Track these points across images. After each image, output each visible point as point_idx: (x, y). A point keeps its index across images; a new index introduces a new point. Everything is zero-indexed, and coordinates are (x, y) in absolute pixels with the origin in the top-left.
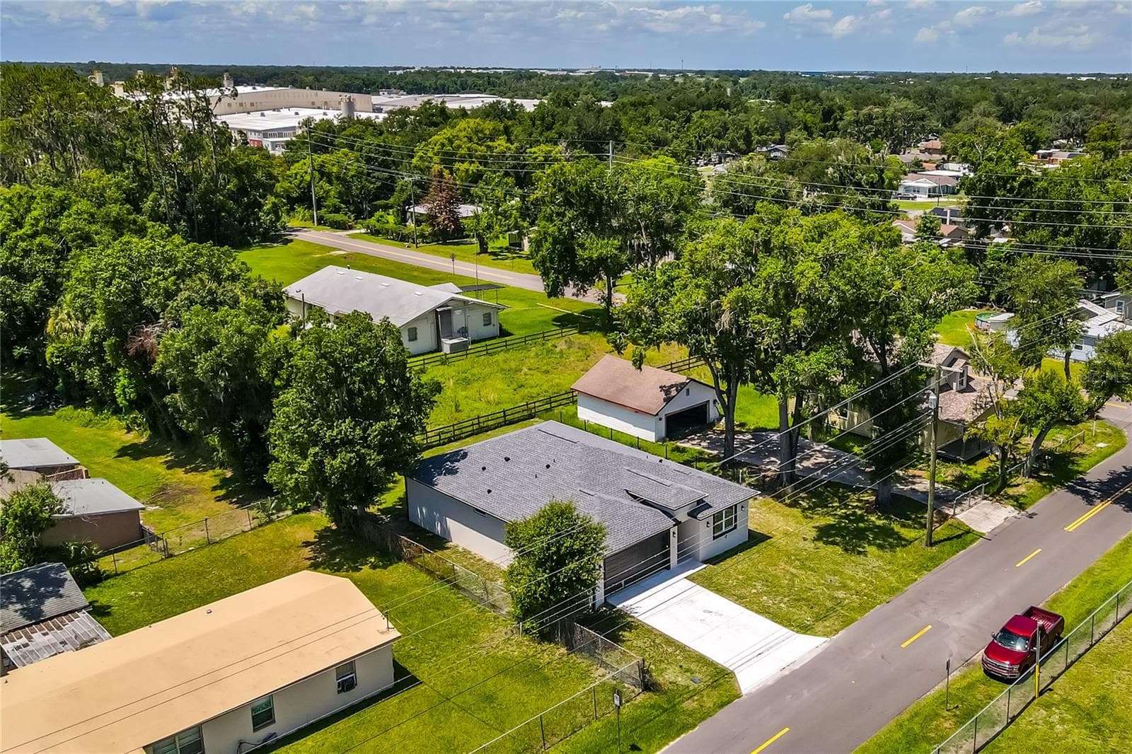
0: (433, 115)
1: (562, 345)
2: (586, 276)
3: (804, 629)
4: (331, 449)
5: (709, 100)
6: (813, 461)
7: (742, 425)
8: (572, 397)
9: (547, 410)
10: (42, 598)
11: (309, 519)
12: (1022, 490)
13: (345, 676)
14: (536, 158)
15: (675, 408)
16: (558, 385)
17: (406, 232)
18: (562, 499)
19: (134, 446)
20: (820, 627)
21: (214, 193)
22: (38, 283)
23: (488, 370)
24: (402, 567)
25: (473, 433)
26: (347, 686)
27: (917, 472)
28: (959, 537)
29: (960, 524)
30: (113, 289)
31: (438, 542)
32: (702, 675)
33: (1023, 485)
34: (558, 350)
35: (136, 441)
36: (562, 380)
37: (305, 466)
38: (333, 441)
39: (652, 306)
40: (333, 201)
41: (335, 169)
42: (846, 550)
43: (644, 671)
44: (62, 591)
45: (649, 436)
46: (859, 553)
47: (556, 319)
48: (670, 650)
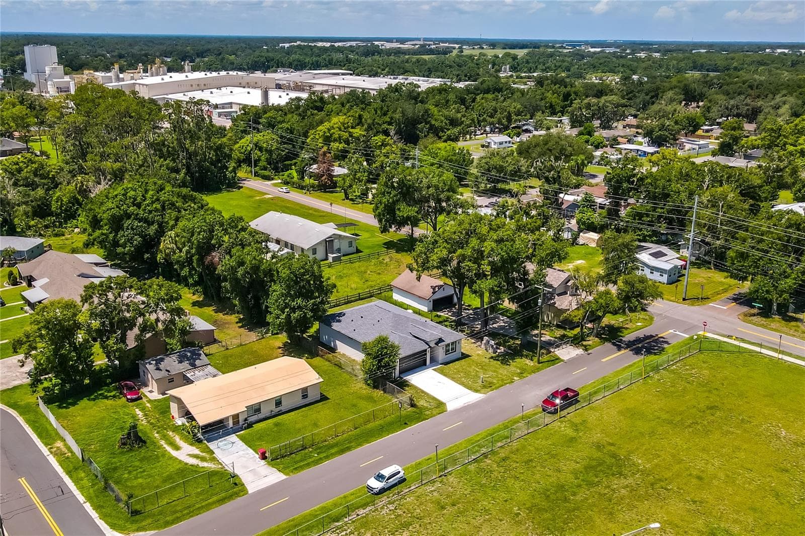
0: (316, 101)
1: (387, 260)
2: (401, 223)
3: (476, 391)
4: (293, 310)
5: (489, 86)
6: (498, 324)
7: (469, 306)
8: (390, 288)
9: (379, 294)
10: (195, 360)
11: (279, 338)
12: (590, 343)
13: (304, 392)
14: (377, 143)
15: (437, 296)
16: (385, 281)
17: (304, 184)
18: (384, 334)
19: (197, 301)
20: (483, 391)
21: (204, 162)
22: (156, 226)
23: (351, 271)
24: (318, 358)
25: (346, 303)
26: (305, 396)
27: (545, 332)
28: (553, 360)
29: (557, 355)
30: (201, 237)
31: (333, 350)
32: (433, 404)
33: (592, 341)
34: (385, 262)
35: (198, 299)
36: (386, 278)
37: (283, 316)
38: (294, 307)
39: (425, 254)
40: (263, 163)
41: (265, 146)
42: (502, 363)
43: (411, 400)
44: (201, 358)
45: (425, 309)
46: (507, 364)
47: (385, 244)
48: (423, 395)
